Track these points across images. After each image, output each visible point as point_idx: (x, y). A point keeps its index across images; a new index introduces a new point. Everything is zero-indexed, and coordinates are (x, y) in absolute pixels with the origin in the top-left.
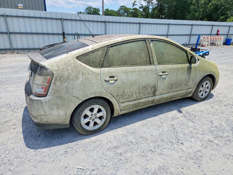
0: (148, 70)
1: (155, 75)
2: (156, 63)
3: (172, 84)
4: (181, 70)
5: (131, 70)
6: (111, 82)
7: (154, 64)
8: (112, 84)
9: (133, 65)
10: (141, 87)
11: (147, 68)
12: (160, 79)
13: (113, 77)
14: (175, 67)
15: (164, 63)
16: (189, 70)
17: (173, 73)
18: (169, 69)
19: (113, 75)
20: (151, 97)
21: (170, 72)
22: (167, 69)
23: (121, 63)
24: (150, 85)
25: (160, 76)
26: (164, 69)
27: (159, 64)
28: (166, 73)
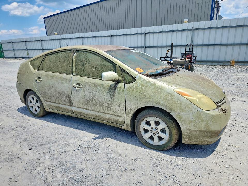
0: (63, 78)
1: (69, 85)
2: (74, 74)
3: (88, 100)
4: (99, 87)
5: (51, 75)
6: (38, 81)
7: (72, 74)
8: (38, 83)
9: (55, 72)
10: (57, 92)
11: (64, 77)
12: (73, 90)
13: (39, 78)
14: (92, 82)
15: (82, 75)
16: (112, 90)
17: (88, 88)
18: (85, 82)
19: (40, 77)
20: (68, 105)
21: (85, 85)
22: (82, 81)
23: (49, 69)
24: (64, 93)
25: (74, 88)
26: (79, 81)
27: (77, 75)
28: (81, 86)
